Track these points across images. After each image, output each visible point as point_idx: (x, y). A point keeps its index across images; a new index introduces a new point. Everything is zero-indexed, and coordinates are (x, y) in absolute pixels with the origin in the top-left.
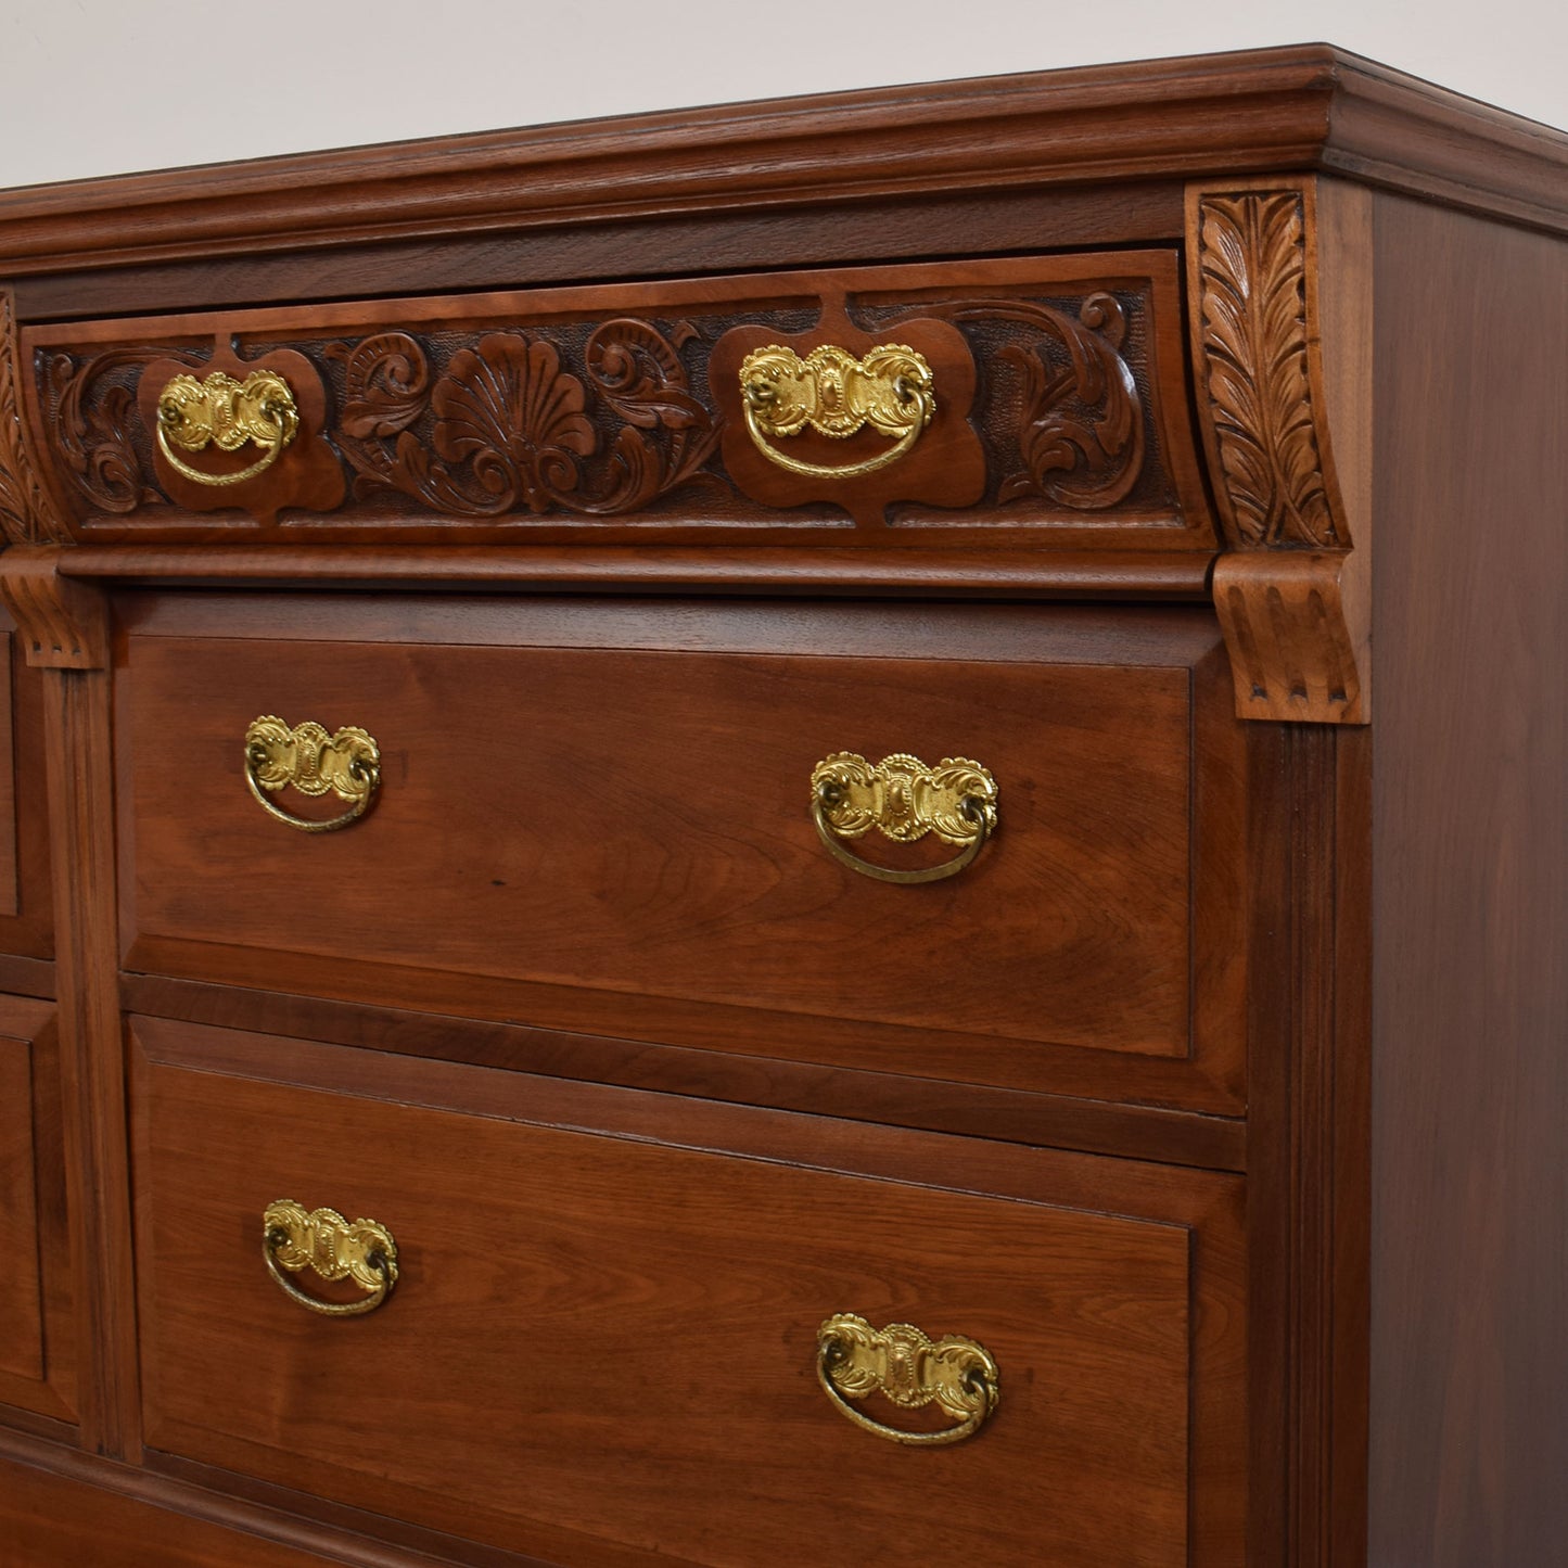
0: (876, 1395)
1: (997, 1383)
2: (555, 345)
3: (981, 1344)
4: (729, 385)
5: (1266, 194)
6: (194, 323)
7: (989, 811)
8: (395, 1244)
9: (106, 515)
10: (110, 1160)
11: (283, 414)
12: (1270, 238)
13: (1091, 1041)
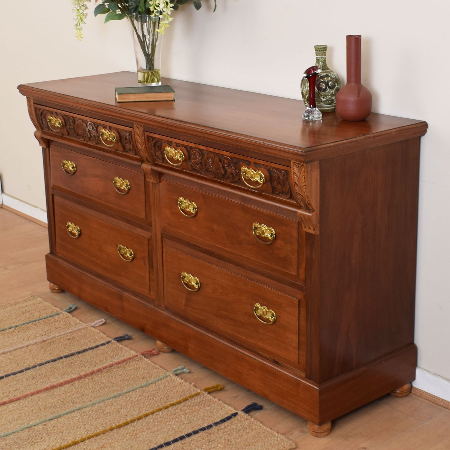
0: (261, 316)
1: (276, 317)
2: (218, 158)
3: (274, 311)
4: (240, 171)
5: (300, 164)
6: (170, 139)
7: (274, 235)
8: (200, 282)
9: (158, 162)
10: (160, 261)
11: (182, 157)
12: (301, 170)
13: (286, 271)
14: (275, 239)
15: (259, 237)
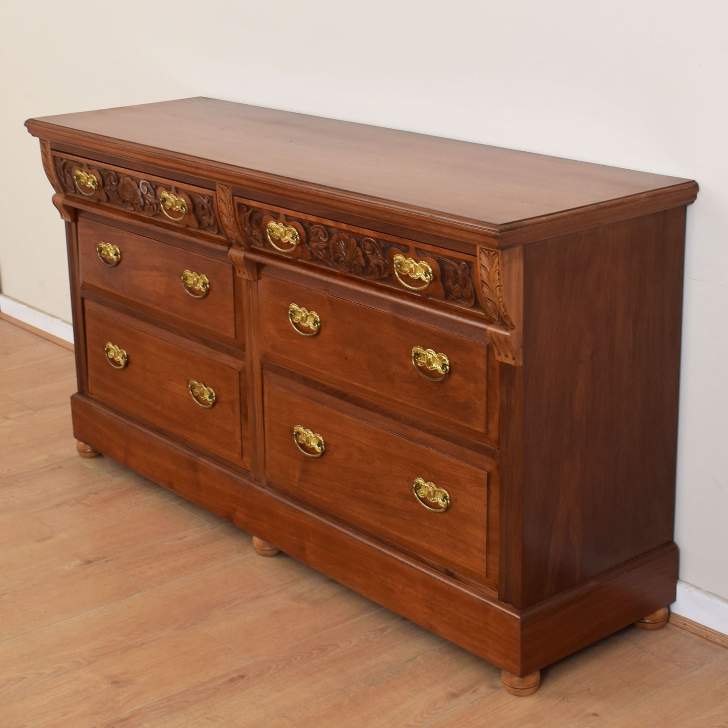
0: (425, 498)
1: (450, 500)
2: (356, 240)
3: (446, 490)
4: (392, 261)
5: (492, 251)
6: (275, 209)
7: (448, 367)
8: (324, 442)
9: (256, 246)
10: (258, 407)
11: (296, 238)
12: (493, 261)
13: (467, 425)
14: (449, 373)
15: (423, 369)
